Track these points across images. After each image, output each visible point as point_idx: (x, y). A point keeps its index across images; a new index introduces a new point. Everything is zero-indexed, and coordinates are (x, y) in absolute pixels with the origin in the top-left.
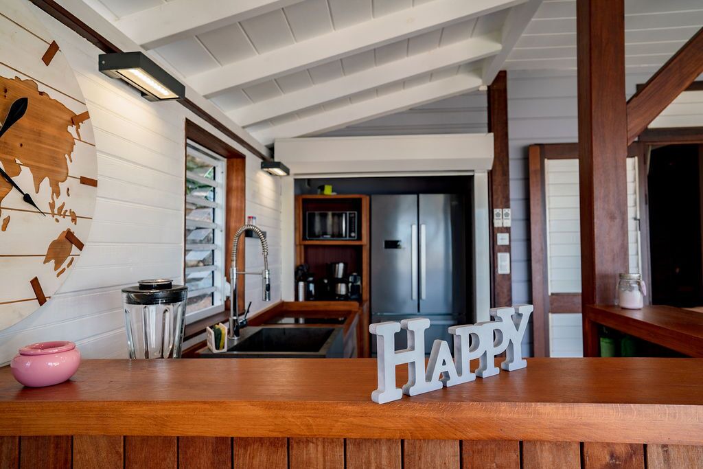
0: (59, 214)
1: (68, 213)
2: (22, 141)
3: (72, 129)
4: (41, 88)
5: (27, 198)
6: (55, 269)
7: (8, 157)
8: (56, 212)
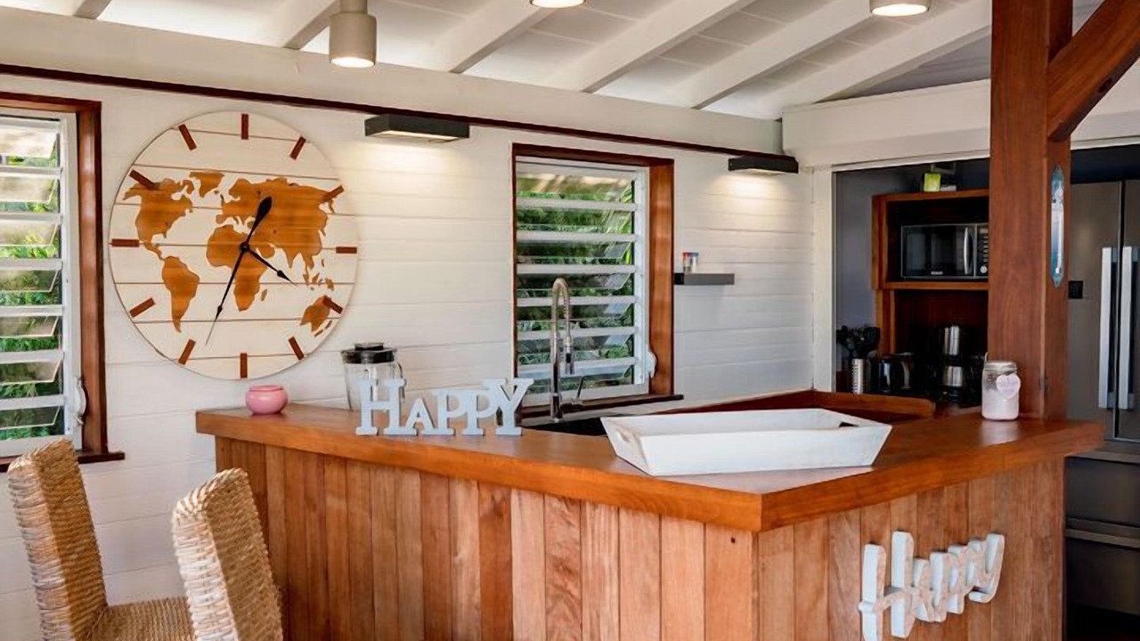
0: (314, 282)
1: (324, 281)
2: (275, 228)
3: (324, 207)
4: (290, 181)
5: (280, 274)
6: (313, 330)
7: (264, 243)
8: (310, 281)
